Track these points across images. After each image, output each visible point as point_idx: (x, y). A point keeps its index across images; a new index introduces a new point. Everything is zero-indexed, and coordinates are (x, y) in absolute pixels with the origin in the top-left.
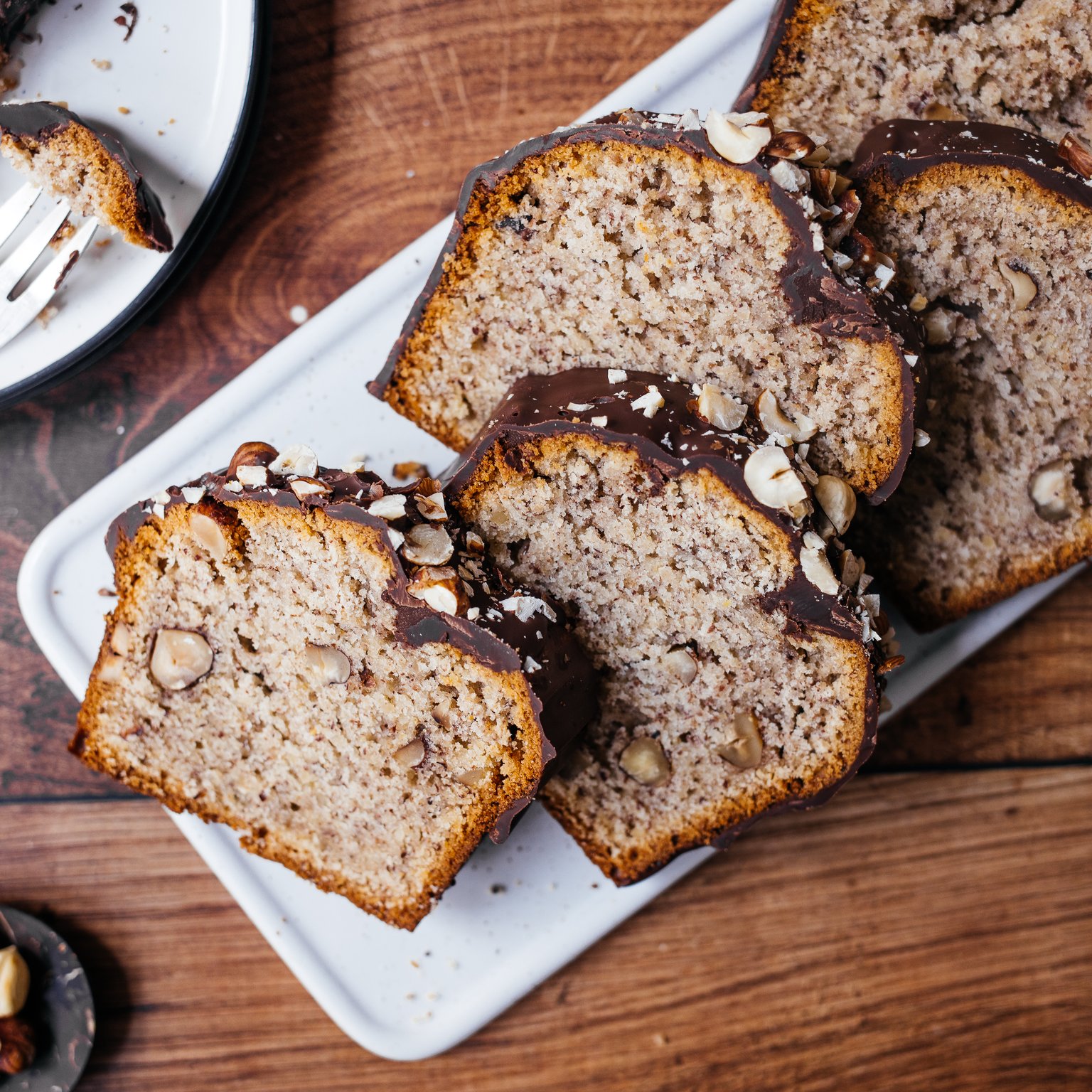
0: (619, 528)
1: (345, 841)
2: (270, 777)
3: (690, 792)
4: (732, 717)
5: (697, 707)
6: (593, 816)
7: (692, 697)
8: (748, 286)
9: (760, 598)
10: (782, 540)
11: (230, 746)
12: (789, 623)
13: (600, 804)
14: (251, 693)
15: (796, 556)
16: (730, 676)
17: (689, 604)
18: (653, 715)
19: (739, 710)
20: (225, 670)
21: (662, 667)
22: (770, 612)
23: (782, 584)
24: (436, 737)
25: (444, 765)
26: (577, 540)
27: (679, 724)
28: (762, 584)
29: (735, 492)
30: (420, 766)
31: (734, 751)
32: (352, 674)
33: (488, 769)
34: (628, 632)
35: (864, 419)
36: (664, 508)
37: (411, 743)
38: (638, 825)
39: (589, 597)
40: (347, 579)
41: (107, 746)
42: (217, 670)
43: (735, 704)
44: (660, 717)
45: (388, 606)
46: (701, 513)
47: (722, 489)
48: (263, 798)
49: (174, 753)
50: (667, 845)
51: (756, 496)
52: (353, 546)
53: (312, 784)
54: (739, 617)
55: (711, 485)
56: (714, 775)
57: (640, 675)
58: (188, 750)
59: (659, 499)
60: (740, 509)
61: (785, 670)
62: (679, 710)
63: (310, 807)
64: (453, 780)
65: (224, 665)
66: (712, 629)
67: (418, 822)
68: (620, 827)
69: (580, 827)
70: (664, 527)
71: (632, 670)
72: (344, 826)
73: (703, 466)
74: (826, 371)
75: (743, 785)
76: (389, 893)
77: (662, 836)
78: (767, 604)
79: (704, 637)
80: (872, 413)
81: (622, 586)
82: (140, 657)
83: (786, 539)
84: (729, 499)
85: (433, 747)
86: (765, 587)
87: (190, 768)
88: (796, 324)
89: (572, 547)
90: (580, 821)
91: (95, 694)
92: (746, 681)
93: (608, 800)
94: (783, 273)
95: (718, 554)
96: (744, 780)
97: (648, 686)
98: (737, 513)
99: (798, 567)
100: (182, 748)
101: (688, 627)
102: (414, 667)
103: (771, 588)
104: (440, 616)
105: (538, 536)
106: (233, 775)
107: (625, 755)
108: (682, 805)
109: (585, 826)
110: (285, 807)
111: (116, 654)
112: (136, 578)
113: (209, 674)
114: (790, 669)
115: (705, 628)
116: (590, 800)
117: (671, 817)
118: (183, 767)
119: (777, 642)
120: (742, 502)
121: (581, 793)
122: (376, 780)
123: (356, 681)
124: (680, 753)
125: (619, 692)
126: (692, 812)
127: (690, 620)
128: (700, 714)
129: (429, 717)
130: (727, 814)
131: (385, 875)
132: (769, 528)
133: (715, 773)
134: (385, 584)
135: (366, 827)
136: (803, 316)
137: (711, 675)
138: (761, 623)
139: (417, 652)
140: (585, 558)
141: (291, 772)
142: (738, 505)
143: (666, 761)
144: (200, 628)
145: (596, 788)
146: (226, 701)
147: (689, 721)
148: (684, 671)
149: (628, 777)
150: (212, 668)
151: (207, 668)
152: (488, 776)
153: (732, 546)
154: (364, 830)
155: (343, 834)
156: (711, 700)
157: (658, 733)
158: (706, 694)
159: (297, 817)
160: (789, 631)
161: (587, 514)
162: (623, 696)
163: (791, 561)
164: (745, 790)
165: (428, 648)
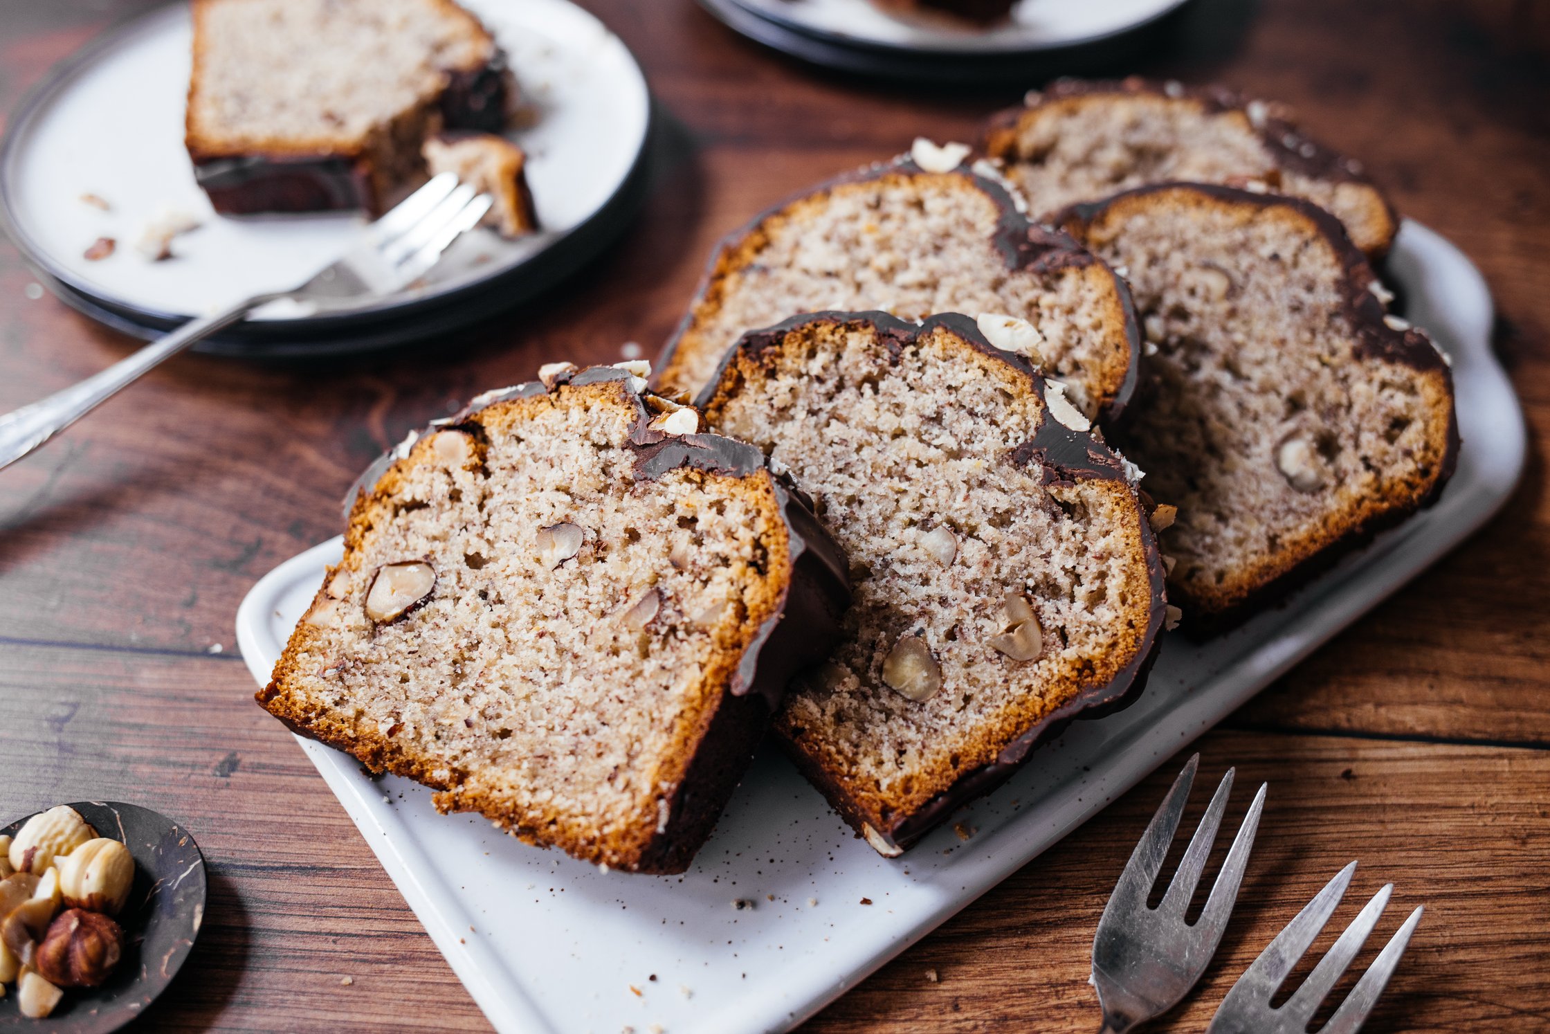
0: (863, 408)
1: (560, 758)
2: (480, 700)
3: (967, 699)
4: (1002, 599)
5: (962, 593)
6: (857, 746)
7: (954, 579)
8: (966, 256)
9: (1013, 451)
10: (1024, 383)
11: (439, 673)
12: (1046, 472)
13: (864, 731)
14: (472, 605)
15: (1041, 398)
16: (994, 549)
17: (939, 476)
18: (915, 610)
19: (1009, 590)
20: (448, 591)
21: (920, 553)
22: (1026, 464)
23: (1032, 432)
24: (672, 584)
25: (680, 612)
26: (821, 435)
27: (945, 616)
28: (1011, 434)
29: (972, 344)
30: (654, 622)
31: (1010, 640)
32: (584, 544)
33: (730, 600)
34: (879, 520)
35: (1091, 332)
36: (904, 379)
37: (644, 599)
38: (909, 747)
39: (838, 490)
40: (587, 444)
41: (301, 688)
42: (438, 593)
43: (1005, 583)
44: (923, 613)
45: (628, 452)
46: (941, 371)
47: (959, 343)
48: (468, 724)
49: (375, 690)
50: (946, 770)
51: (992, 342)
52: (596, 406)
53: (527, 698)
54: (994, 479)
55: (947, 341)
56: (992, 675)
57: (896, 567)
58: (391, 684)
59: (899, 368)
60: (979, 359)
61: (1051, 532)
62: (943, 602)
63: (523, 728)
64: (688, 633)
65: (446, 587)
66: (967, 498)
67: (648, 702)
68: (888, 753)
69: (840, 758)
70: (906, 397)
71: (886, 564)
72: (561, 739)
73: (938, 325)
74: (1047, 299)
75: (1026, 682)
76: (608, 816)
77: (940, 758)
78: (1019, 458)
79: (959, 508)
80: (1097, 326)
81: (869, 471)
82: (357, 595)
83: (1029, 381)
84: (966, 352)
85: (668, 593)
86: (1016, 439)
87: (390, 705)
88: (1013, 271)
89: (816, 440)
90: (840, 752)
91: (300, 637)
92: (1012, 553)
93: (870, 722)
94: (995, 237)
95: (963, 412)
96: (1027, 676)
97: (908, 578)
98: (976, 364)
99: (1045, 410)
100: (384, 683)
101: (942, 502)
102: (652, 505)
103: (1021, 441)
104: (680, 440)
105: (782, 436)
106: (438, 707)
107: (887, 666)
108: (959, 718)
109: (846, 758)
110: (494, 736)
111: (333, 598)
112: (369, 528)
113: (429, 598)
114: (1056, 531)
115: (960, 498)
116: (850, 725)
117: (947, 733)
118: (382, 704)
119: (1037, 499)
120: (979, 351)
121: (840, 718)
122: (602, 662)
123: (589, 550)
124: (949, 651)
125: (875, 592)
126: (972, 723)
127: (943, 493)
128: (966, 600)
129: (665, 562)
130: (1013, 720)
131: (606, 789)
132: (1011, 372)
133: (990, 673)
134: (626, 431)
135: (587, 733)
136: (1020, 266)
137: (973, 551)
138: (1018, 479)
139: (654, 487)
140: (829, 450)
141: (505, 689)
142: (976, 355)
143: (934, 664)
144: (427, 557)
145: (856, 710)
146: (443, 623)
147: (955, 610)
148: (943, 551)
149: (893, 693)
150: (433, 591)
151: (428, 591)
152: (730, 609)
153: (976, 398)
154: (583, 738)
155: (557, 750)
156: (975, 581)
157: (922, 630)
158: (970, 575)
159: (506, 745)
160: (1048, 480)
161: (829, 406)
162: (881, 595)
163: (1037, 404)
164: (1029, 688)
165: (668, 478)
